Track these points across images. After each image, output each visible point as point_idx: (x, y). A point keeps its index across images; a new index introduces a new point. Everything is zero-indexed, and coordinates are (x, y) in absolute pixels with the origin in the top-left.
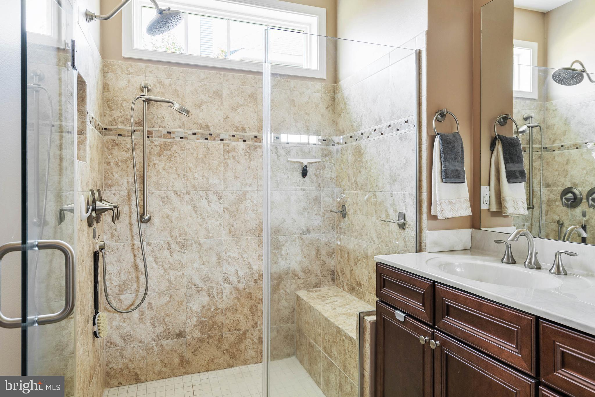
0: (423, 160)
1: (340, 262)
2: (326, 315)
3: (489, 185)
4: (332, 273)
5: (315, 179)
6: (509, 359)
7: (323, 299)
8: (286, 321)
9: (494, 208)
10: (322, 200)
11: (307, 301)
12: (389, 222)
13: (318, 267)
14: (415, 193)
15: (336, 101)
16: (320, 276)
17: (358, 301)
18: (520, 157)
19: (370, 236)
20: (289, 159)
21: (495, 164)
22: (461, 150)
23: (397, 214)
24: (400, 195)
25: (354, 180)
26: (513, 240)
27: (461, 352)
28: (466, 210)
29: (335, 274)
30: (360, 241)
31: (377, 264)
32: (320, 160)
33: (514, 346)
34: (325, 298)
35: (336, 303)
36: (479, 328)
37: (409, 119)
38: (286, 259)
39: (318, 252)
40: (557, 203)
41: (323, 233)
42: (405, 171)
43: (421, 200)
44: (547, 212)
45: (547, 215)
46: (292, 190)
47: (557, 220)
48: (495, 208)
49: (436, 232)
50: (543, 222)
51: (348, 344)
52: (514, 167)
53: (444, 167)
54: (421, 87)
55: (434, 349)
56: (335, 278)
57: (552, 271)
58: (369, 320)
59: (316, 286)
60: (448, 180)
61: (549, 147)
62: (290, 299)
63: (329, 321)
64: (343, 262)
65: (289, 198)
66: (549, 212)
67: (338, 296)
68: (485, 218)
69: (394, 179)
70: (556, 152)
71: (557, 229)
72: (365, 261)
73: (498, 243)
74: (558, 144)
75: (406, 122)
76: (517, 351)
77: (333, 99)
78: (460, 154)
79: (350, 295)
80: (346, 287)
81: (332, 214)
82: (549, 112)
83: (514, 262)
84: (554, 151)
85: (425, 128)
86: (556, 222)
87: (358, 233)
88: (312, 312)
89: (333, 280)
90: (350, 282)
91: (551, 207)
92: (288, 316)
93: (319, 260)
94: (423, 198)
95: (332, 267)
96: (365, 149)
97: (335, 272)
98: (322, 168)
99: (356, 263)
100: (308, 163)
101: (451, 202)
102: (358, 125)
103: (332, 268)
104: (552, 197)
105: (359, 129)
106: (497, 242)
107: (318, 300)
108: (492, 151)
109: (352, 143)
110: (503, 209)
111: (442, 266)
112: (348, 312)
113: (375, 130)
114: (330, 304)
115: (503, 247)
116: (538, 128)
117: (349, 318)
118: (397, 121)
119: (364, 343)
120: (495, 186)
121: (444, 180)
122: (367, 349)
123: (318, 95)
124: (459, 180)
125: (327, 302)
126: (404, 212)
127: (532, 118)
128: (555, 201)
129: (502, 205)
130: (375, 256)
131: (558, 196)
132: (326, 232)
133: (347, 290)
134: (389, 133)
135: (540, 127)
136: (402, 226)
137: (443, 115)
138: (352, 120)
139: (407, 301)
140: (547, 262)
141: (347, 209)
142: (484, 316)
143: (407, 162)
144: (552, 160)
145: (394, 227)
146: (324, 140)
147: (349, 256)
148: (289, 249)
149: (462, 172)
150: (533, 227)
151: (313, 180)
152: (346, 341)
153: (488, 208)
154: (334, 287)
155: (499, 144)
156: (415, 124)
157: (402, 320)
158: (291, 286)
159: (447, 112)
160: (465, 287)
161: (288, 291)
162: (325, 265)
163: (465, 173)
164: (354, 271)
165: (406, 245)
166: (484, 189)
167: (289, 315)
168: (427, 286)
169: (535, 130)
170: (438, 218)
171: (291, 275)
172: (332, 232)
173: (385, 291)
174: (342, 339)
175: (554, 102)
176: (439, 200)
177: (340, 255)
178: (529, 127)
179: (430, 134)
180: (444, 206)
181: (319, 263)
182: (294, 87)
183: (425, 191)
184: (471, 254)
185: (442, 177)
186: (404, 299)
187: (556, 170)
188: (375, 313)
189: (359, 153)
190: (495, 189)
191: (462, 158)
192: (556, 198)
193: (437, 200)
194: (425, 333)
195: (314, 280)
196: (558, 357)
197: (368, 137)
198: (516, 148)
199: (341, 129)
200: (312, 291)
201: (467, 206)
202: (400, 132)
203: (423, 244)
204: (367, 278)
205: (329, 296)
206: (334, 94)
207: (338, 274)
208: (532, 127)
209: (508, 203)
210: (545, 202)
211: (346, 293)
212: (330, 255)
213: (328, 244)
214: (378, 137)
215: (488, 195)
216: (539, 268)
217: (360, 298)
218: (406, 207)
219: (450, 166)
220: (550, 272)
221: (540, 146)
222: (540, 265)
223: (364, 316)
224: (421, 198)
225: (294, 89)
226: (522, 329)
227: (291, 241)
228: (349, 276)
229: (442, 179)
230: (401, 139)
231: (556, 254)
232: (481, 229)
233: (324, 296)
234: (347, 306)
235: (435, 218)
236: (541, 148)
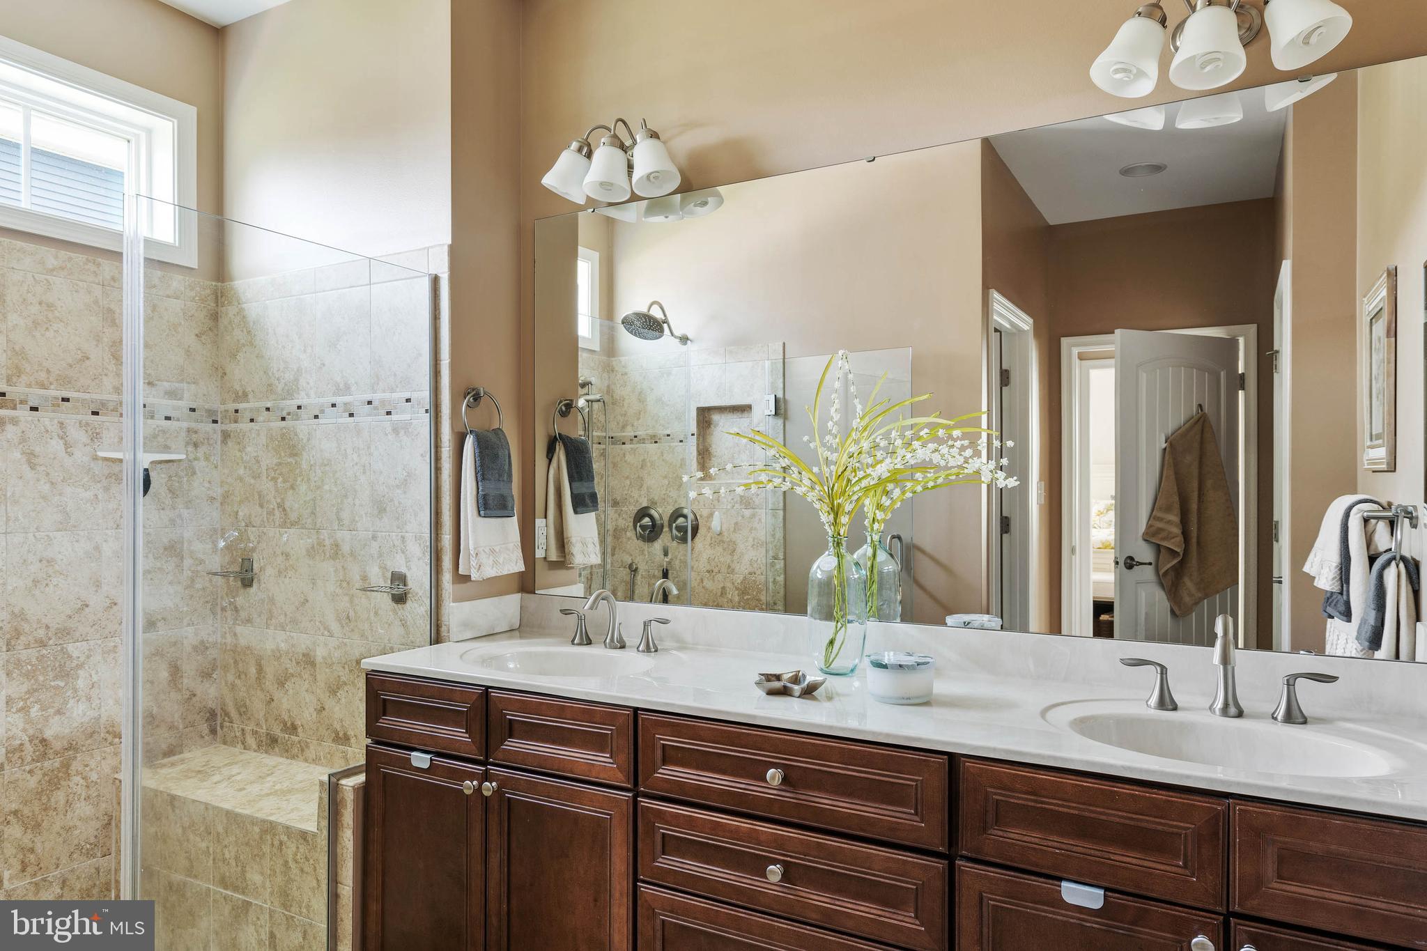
0: (442, 475)
1: (233, 687)
2: (226, 806)
3: (546, 518)
4: (212, 715)
5: (168, 501)
6: (601, 776)
7: (199, 776)
8: (88, 853)
9: (554, 556)
10: (185, 548)
11: (161, 789)
12: (373, 591)
13: (176, 707)
14: (429, 535)
15: (224, 321)
16: (181, 726)
17: (290, 764)
18: (590, 472)
19: (320, 622)
20: (101, 454)
21: (554, 482)
22: (507, 460)
23: (389, 575)
24: (394, 537)
25: (275, 504)
26: (591, 608)
27: (531, 788)
28: (517, 562)
29: (219, 715)
30: (292, 634)
31: (367, 675)
32: (183, 457)
33: (608, 756)
34: (206, 773)
35: (239, 778)
36: (560, 744)
37: (414, 396)
38: (89, 699)
39: (175, 671)
40: (629, 534)
41: (189, 625)
42: (405, 493)
43: (439, 548)
44: (614, 549)
45: (613, 555)
46: (107, 529)
47: (629, 563)
48: (556, 554)
49: (467, 605)
50: (609, 566)
51: (294, 849)
52: (582, 488)
53: (482, 490)
54: (440, 343)
55: (486, 797)
56: (219, 724)
57: (640, 649)
58: (352, 784)
59: (170, 752)
60: (488, 512)
61: (616, 437)
62: (98, 796)
63: (237, 815)
64: (245, 686)
65: (97, 548)
66: (617, 549)
67: (236, 763)
68: (542, 573)
69: (380, 508)
70: (627, 446)
71: (628, 578)
72: (306, 676)
73: (566, 614)
74: (629, 433)
75: (408, 400)
76: (612, 761)
77: (215, 317)
78: (506, 467)
79: (264, 755)
80: (251, 741)
81: (211, 581)
82: (616, 375)
83: (589, 642)
84: (624, 443)
85: (448, 420)
86: (627, 567)
87: (288, 617)
88: (177, 811)
89: (213, 731)
90: (264, 727)
91: (620, 540)
92: (92, 840)
93: (180, 690)
94: (443, 544)
95: (210, 702)
96: (309, 440)
97: (219, 712)
98: (186, 475)
99: (281, 684)
100: (152, 462)
101: (493, 551)
102: (286, 388)
103: (211, 704)
104: (621, 523)
105: (289, 394)
106: (565, 612)
107: (189, 781)
108: (550, 461)
109: (272, 424)
110: (567, 556)
111: (486, 661)
112: (278, 787)
113: (334, 405)
114: (225, 783)
115: (572, 619)
116: (601, 404)
117: (284, 798)
118: (387, 395)
119: (340, 833)
120: (555, 517)
121: (482, 513)
122: (347, 842)
123: (176, 305)
124: (506, 512)
125: (215, 781)
126: (403, 570)
127: (591, 384)
128: (625, 530)
129: (566, 550)
130: (363, 661)
131: (630, 522)
132: (195, 623)
133: (254, 746)
134: (369, 415)
135: (604, 402)
136: (400, 599)
137: (477, 398)
138: (270, 374)
139: (434, 730)
140: (633, 636)
141: (254, 568)
142: (568, 725)
143: (409, 475)
144: (621, 460)
145: (385, 600)
146: (193, 410)
147: (260, 670)
148: (97, 673)
149: (510, 499)
150: (594, 577)
151: (164, 503)
152: (289, 843)
153: (543, 556)
154: (215, 748)
155: (560, 449)
156: (429, 408)
157: (426, 765)
158: (102, 761)
159: (485, 393)
160: (539, 686)
161: (94, 777)
162: (194, 699)
163: (514, 501)
164: (276, 701)
165: (408, 633)
166: (540, 522)
167: (96, 837)
168: (475, 697)
169: (596, 405)
170: (473, 579)
171: (102, 735)
172: (211, 622)
173: (386, 722)
174: (276, 843)
175: (622, 359)
176: (475, 549)
177: (233, 671)
178: (588, 401)
179: (456, 431)
180: (483, 558)
181: (179, 697)
182: (113, 279)
183: (448, 532)
184: (521, 637)
185: (478, 508)
186: (428, 729)
187: (627, 478)
188: (364, 768)
189: (289, 447)
190: (554, 524)
191: (510, 475)
192: (627, 524)
193: (471, 547)
194: (471, 776)
195: (165, 738)
196: (659, 753)
197: (316, 417)
198: (585, 457)
199: (237, 387)
200: (163, 766)
201: (517, 556)
202: (394, 417)
203: (444, 629)
204: (312, 710)
205: (212, 767)
206: (217, 306)
207: (227, 714)
208: (592, 401)
209: (574, 547)
210: (611, 532)
211: (255, 754)
212: (206, 675)
213: (201, 648)
214: (340, 420)
215: (545, 534)
216: (623, 647)
217: (293, 757)
218: (408, 561)
219: (492, 488)
220: (638, 651)
221: (604, 434)
222: (624, 642)
223: (338, 780)
224: (439, 545)
225: (112, 283)
226: (617, 729)
227: (104, 653)
228: (262, 714)
229: (479, 512)
230: (396, 431)
231: (645, 623)
232: (536, 592)
233: (202, 769)
234: (269, 779)
235: (466, 578)
236: (605, 437)
